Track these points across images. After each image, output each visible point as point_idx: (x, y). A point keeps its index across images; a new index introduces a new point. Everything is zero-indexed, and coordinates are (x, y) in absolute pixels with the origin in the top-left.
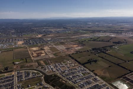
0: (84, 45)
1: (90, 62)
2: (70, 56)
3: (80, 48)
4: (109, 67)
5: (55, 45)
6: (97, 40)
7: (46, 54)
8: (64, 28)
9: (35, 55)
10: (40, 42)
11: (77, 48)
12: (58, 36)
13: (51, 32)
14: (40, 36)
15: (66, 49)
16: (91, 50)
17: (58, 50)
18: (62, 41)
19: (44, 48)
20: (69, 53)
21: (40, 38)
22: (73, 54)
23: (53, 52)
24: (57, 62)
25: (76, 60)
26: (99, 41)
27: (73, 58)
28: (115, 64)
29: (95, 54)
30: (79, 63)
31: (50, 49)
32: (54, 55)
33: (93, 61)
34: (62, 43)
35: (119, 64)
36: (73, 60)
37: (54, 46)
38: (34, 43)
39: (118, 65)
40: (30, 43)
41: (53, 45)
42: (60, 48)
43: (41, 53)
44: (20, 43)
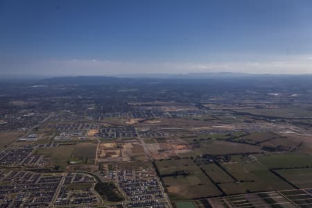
0: (199, 147)
1: (177, 175)
2: (154, 163)
3: (185, 151)
4: (199, 185)
5: (146, 142)
7: (121, 155)
9: (103, 154)
10: (124, 135)
11: (177, 152)
12: (168, 124)
14: (133, 122)
15: (158, 150)
16: (198, 157)
17: (143, 151)
18: (167, 135)
19: (124, 146)
20: (156, 158)
21: (130, 126)
22: (161, 160)
23: (133, 153)
24: (127, 168)
25: (157, 171)
27: (155, 166)
28: (213, 182)
29: (198, 165)
30: (158, 174)
31: (131, 148)
32: (131, 158)
33: (181, 175)
34: (161, 140)
35: (219, 183)
36: (153, 170)
37: (143, 144)
38: (113, 135)
39: (216, 184)
40: (107, 135)
41: (143, 142)
42: (150, 148)
43: (114, 153)
44: (93, 132)
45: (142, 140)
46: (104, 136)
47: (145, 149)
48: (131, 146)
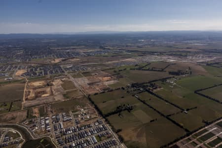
0: (122, 77)
1: (121, 111)
2: (90, 99)
3: (112, 82)
4: (151, 121)
5: (74, 77)
6: (144, 68)
7: (52, 94)
8: (101, 47)
10: (51, 72)
11: (106, 83)
12: (86, 60)
13: (78, 54)
14: (57, 61)
15: (89, 84)
16: (128, 87)
17: (75, 87)
18: (89, 69)
19: (54, 83)
20: (90, 93)
21: (55, 64)
22: (96, 94)
23: (65, 89)
24: (62, 110)
25: (96, 108)
26: (148, 70)
27: (93, 103)
28: (163, 115)
29: (133, 96)
30: (100, 113)
31: (62, 85)
32: (64, 95)
33: (125, 110)
34: (86, 74)
35: (170, 115)
36: (92, 107)
37: (72, 79)
38: (41, 73)
39: (168, 117)
40: (36, 74)
41: (71, 77)
42: (79, 83)
43: (44, 92)
44: (20, 72)
45: (69, 75)
46: (32, 75)
47: (76, 84)
48: (61, 82)
